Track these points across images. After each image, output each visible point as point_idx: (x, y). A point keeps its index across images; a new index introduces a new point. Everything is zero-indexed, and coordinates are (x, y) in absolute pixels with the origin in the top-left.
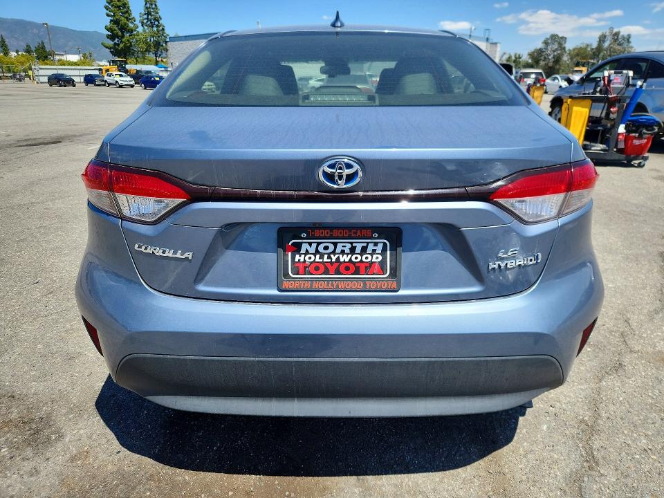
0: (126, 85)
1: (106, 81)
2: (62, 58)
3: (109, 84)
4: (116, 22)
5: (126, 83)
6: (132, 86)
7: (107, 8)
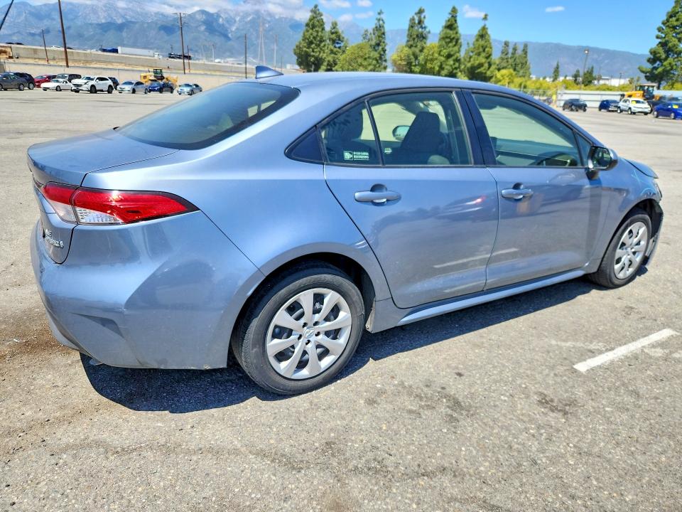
0: (639, 112)
1: (619, 107)
2: (607, 82)
3: (621, 111)
4: (663, 45)
5: (640, 110)
6: (646, 114)
7: (660, 30)
